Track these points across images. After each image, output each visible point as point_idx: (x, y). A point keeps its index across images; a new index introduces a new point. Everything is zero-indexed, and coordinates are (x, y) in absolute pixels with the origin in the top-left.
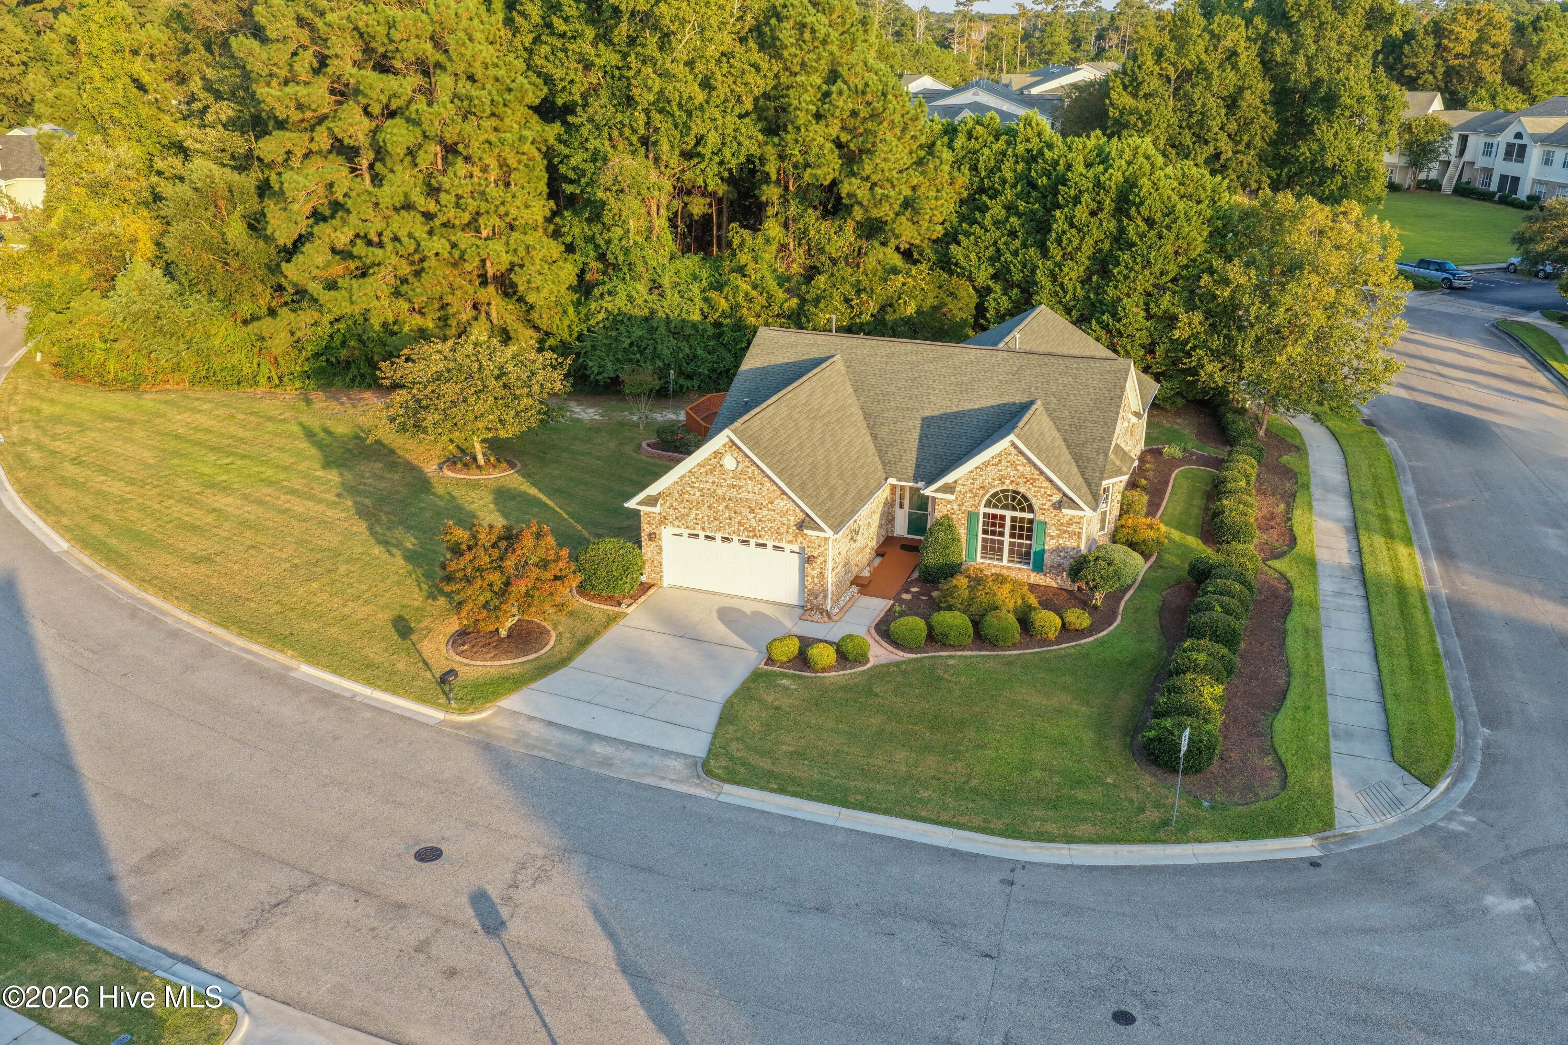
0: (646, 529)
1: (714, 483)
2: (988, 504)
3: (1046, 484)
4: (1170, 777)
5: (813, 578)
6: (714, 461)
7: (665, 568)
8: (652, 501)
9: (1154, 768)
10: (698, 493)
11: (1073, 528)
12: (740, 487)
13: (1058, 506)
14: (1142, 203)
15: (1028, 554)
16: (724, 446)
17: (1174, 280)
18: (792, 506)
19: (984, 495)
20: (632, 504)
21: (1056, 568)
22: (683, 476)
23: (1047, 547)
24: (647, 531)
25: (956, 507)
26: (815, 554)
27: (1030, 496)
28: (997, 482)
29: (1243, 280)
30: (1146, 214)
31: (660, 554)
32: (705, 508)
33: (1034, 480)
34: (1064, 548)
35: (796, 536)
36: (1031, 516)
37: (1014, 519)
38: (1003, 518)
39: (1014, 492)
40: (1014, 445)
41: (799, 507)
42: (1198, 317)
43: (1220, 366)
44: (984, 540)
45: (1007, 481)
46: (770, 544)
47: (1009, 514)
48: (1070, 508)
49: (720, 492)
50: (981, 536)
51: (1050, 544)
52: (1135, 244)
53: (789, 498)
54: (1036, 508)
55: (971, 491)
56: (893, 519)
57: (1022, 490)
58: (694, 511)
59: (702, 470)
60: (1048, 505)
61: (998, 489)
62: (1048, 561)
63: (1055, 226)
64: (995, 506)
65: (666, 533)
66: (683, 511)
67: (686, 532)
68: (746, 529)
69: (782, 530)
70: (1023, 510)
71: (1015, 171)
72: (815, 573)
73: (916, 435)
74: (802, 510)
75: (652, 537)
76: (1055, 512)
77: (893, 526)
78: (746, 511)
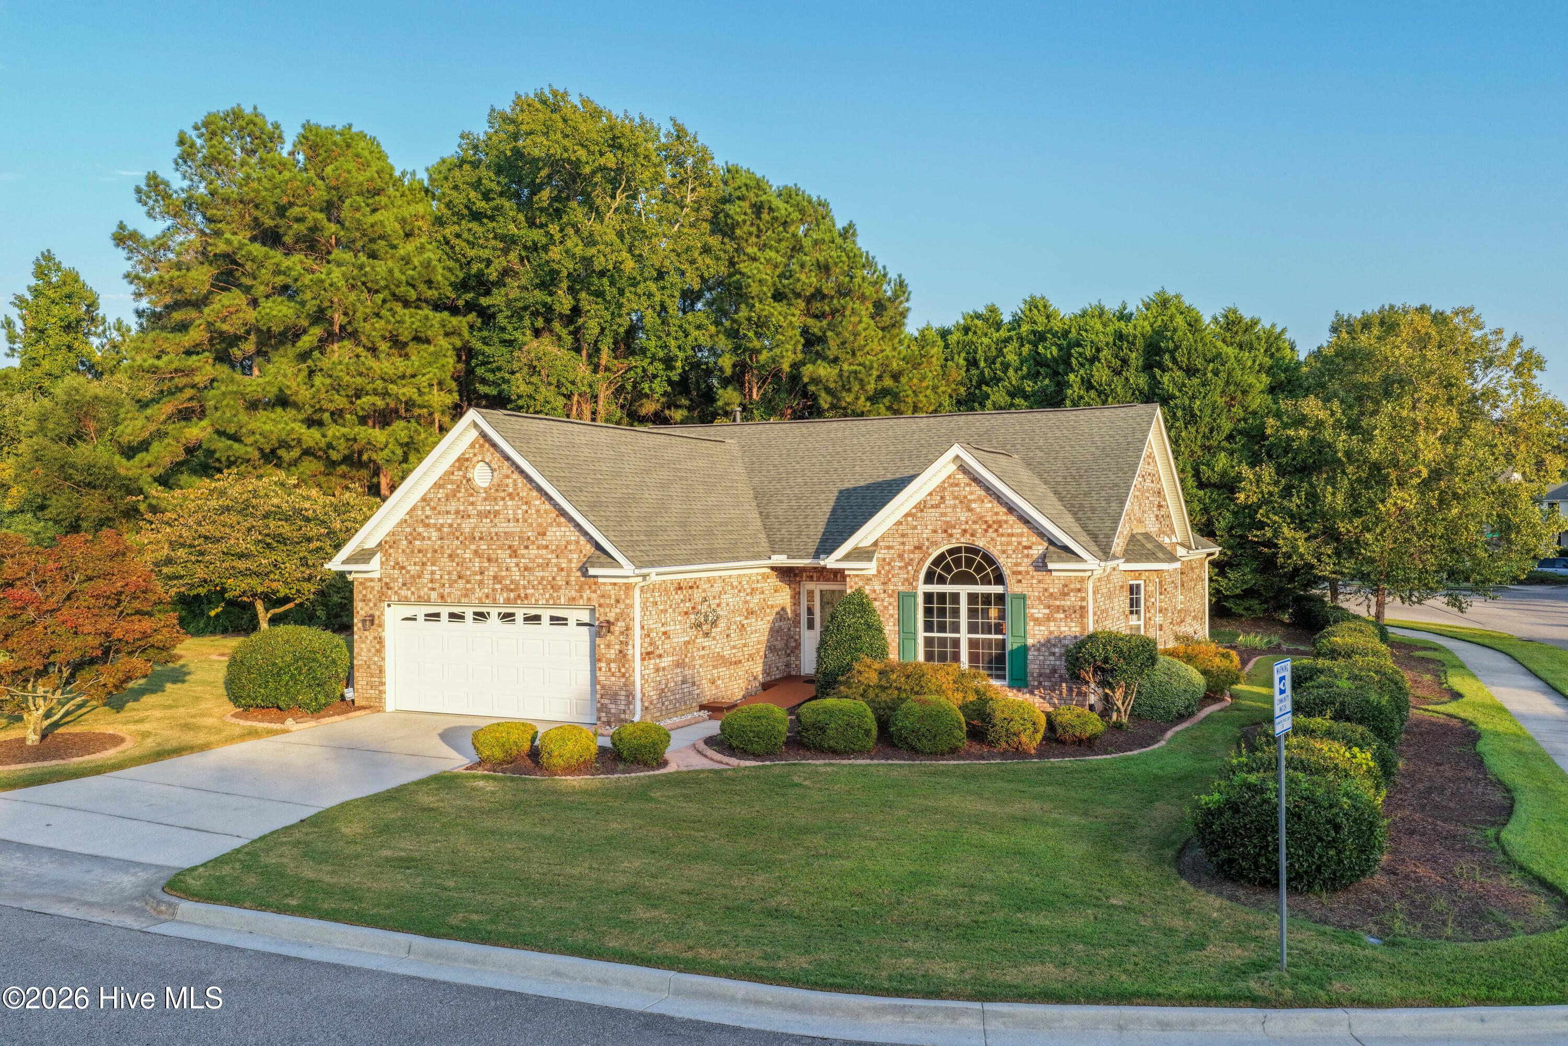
0: (360, 609)
1: (457, 512)
2: (929, 579)
3: (1020, 528)
4: (1268, 899)
5: (609, 662)
6: (458, 474)
7: (389, 677)
8: (363, 556)
9: (1228, 888)
10: (435, 535)
11: (1071, 600)
12: (496, 513)
13: (1041, 564)
14: (1177, 348)
15: (1000, 659)
16: (472, 446)
17: (1230, 438)
18: (573, 534)
19: (922, 560)
20: (335, 565)
21: (1049, 677)
22: (414, 509)
23: (1030, 642)
24: (362, 613)
25: (878, 588)
26: (611, 617)
27: (995, 552)
28: (941, 535)
29: (1322, 415)
30: (1184, 361)
31: (378, 651)
32: (445, 560)
33: (1000, 523)
34: (1059, 639)
35: (581, 590)
36: (999, 589)
37: (972, 598)
38: (955, 597)
39: (968, 550)
40: (964, 469)
41: (585, 533)
42: (1267, 472)
43: (1306, 535)
44: (929, 642)
45: (957, 532)
46: (546, 614)
47: (964, 590)
48: (1062, 560)
49: (467, 527)
50: (921, 635)
51: (1035, 635)
52: (1173, 397)
53: (571, 520)
54: (1006, 572)
55: (901, 556)
56: (798, 645)
57: (980, 543)
58: (429, 568)
59: (441, 494)
60: (1026, 563)
61: (944, 548)
62: (1033, 667)
63: (1069, 392)
64: (942, 580)
65: (392, 615)
66: (414, 569)
67: (421, 611)
68: (506, 589)
69: (560, 581)
70: (986, 581)
71: (1020, 355)
72: (612, 653)
73: (828, 509)
74: (591, 539)
75: (370, 621)
76: (1039, 575)
77: (798, 657)
78: (503, 554)
